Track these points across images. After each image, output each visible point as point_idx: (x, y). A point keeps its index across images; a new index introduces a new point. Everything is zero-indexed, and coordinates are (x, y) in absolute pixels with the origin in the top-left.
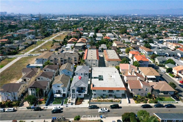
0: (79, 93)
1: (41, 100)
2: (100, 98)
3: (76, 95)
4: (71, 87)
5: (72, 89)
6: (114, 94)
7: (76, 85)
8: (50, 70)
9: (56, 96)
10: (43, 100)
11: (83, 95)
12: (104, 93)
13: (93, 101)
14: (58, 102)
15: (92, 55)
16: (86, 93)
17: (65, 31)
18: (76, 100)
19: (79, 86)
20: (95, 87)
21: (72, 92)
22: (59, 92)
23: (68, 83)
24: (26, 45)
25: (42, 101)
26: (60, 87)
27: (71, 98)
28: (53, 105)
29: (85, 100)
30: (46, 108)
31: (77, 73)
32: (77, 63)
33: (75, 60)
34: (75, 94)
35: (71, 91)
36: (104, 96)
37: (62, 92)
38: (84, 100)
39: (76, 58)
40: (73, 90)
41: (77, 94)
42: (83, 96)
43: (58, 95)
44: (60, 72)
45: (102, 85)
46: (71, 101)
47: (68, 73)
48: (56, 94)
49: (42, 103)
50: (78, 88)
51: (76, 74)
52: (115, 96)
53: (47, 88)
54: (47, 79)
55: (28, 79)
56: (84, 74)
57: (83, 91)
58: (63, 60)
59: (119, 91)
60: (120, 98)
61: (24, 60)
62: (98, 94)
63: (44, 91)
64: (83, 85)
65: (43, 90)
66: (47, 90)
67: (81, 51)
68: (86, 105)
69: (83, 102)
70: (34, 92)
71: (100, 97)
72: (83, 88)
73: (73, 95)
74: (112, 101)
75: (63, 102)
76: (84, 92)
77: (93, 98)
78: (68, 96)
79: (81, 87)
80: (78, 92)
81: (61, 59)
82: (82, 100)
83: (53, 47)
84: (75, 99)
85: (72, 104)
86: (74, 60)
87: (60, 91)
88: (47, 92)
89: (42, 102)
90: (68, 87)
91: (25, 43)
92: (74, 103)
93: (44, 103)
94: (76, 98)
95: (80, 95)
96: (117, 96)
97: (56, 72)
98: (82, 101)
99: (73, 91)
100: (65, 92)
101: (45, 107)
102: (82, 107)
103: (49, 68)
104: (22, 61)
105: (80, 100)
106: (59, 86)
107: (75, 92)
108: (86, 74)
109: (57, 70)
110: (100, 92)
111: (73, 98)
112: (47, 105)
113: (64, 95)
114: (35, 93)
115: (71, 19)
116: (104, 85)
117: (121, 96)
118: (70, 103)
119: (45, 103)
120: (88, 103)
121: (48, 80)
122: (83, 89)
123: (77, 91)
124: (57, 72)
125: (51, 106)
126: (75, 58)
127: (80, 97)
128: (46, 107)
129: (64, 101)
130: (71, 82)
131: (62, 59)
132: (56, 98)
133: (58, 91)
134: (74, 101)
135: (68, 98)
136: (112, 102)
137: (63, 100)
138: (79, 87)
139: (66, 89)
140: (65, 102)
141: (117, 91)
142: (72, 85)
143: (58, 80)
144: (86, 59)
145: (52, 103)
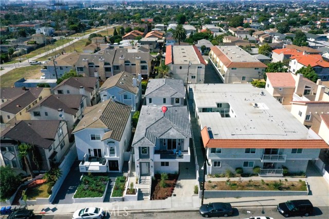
0: (161, 158)
1: (39, 182)
2: (232, 175)
3: (152, 164)
4: (135, 140)
5: (140, 145)
6: (284, 161)
7: (153, 131)
8: (72, 90)
9: (87, 168)
10: (45, 183)
11: (174, 165)
12: (250, 158)
13: (214, 187)
14: (93, 190)
15: (184, 54)
16: (187, 157)
17: (117, 24)
18: (154, 183)
19: (163, 137)
20: (215, 137)
21: (141, 157)
22: (97, 156)
23: (124, 125)
24: (30, 45)
25: (41, 184)
26: (99, 138)
27: (136, 174)
28: (76, 202)
29: (182, 182)
30: (50, 213)
31: (150, 96)
32: (148, 74)
33: (143, 68)
34: (149, 163)
35: (137, 151)
36: (248, 169)
37: (107, 157)
38: (178, 182)
39: (145, 62)
40: (143, 148)
41: (155, 163)
42: (176, 169)
43: (95, 166)
44: (102, 96)
45: (238, 132)
46: (137, 187)
47: (126, 97)
48: (87, 163)
49: (41, 191)
50: (159, 142)
51: (148, 101)
52: (284, 168)
53: (56, 143)
54: (60, 113)
55: (9, 117)
56: (172, 99)
57: (175, 151)
58: (111, 66)
59: (300, 151)
60: (300, 174)
61: (18, 73)
62: (227, 162)
63: (48, 154)
64: (173, 134)
65: (42, 148)
66: (58, 150)
67: (154, 52)
68: (189, 199)
69: (176, 190)
70: (11, 157)
71: (233, 170)
72: (174, 141)
73: (144, 166)
74: (278, 187)
75: (110, 187)
76: (181, 157)
77: (211, 175)
78: (125, 168)
79: (169, 140)
80: (159, 155)
81: (106, 64)
82: (172, 182)
83: (89, 45)
84: (149, 179)
85: (141, 196)
86: (140, 67)
87: (100, 150)
88: (57, 155)
89: (40, 188)
90: (124, 137)
91: (30, 42)
92: (147, 195)
93: (46, 193)
94: (153, 174)
95: (167, 164)
96: (292, 169)
97: (91, 97)
98: (174, 185)
99: (144, 152)
100: (115, 157)
101: (48, 209)
102: (177, 207)
103: (72, 86)
104: (13, 76)
105: (168, 182)
106: (96, 134)
107: (148, 157)
108: (177, 101)
109: (94, 92)
110: (234, 156)
111: (141, 175)
112: (55, 201)
113: (113, 164)
114: (18, 160)
115: (129, 8)
116: (243, 132)
117: (304, 168)
118: (133, 192)
119: (50, 193)
120: (196, 192)
121: (61, 119)
122: (174, 147)
123: (156, 152)
124: (94, 98)
125: (71, 202)
126: (142, 62)
127: (165, 170)
128: (52, 206)
129: (114, 184)
130: (134, 123)
131: (109, 64)
132: (86, 174)
133: (95, 150)
134: (147, 187)
135: (125, 174)
136: (280, 189)
137: (110, 181)
138: (161, 140)
139: (120, 145)
140: (117, 188)
141: (294, 151)
142: (140, 132)
143: (92, 118)
144: (173, 63)
145: (73, 191)
